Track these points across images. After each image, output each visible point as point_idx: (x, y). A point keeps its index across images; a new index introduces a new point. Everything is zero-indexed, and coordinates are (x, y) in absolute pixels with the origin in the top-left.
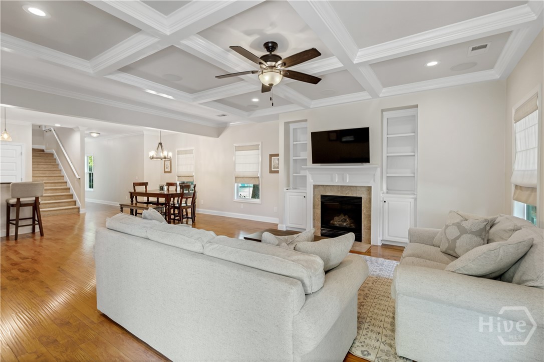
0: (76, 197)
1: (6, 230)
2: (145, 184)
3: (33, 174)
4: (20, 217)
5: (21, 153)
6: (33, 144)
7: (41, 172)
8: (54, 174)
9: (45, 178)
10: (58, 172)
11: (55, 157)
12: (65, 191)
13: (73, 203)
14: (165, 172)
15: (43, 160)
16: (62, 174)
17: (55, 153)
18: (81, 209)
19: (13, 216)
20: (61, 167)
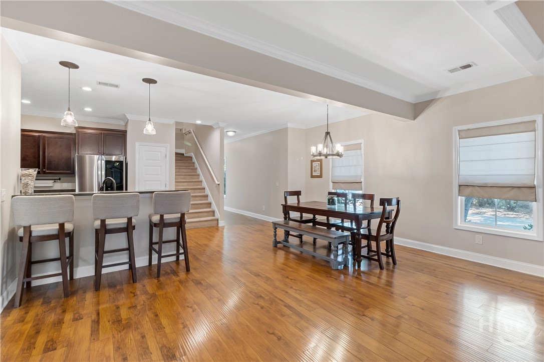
0: (214, 207)
1: (148, 257)
2: (298, 193)
3: (176, 179)
4: (164, 239)
5: (166, 155)
6: (176, 148)
7: (182, 177)
8: (193, 179)
9: (186, 184)
10: (196, 177)
11: (193, 161)
12: (203, 198)
13: (212, 213)
14: (312, 176)
15: (183, 164)
16: (200, 179)
17: (194, 157)
18: (220, 221)
19: (155, 239)
20: (199, 171)
